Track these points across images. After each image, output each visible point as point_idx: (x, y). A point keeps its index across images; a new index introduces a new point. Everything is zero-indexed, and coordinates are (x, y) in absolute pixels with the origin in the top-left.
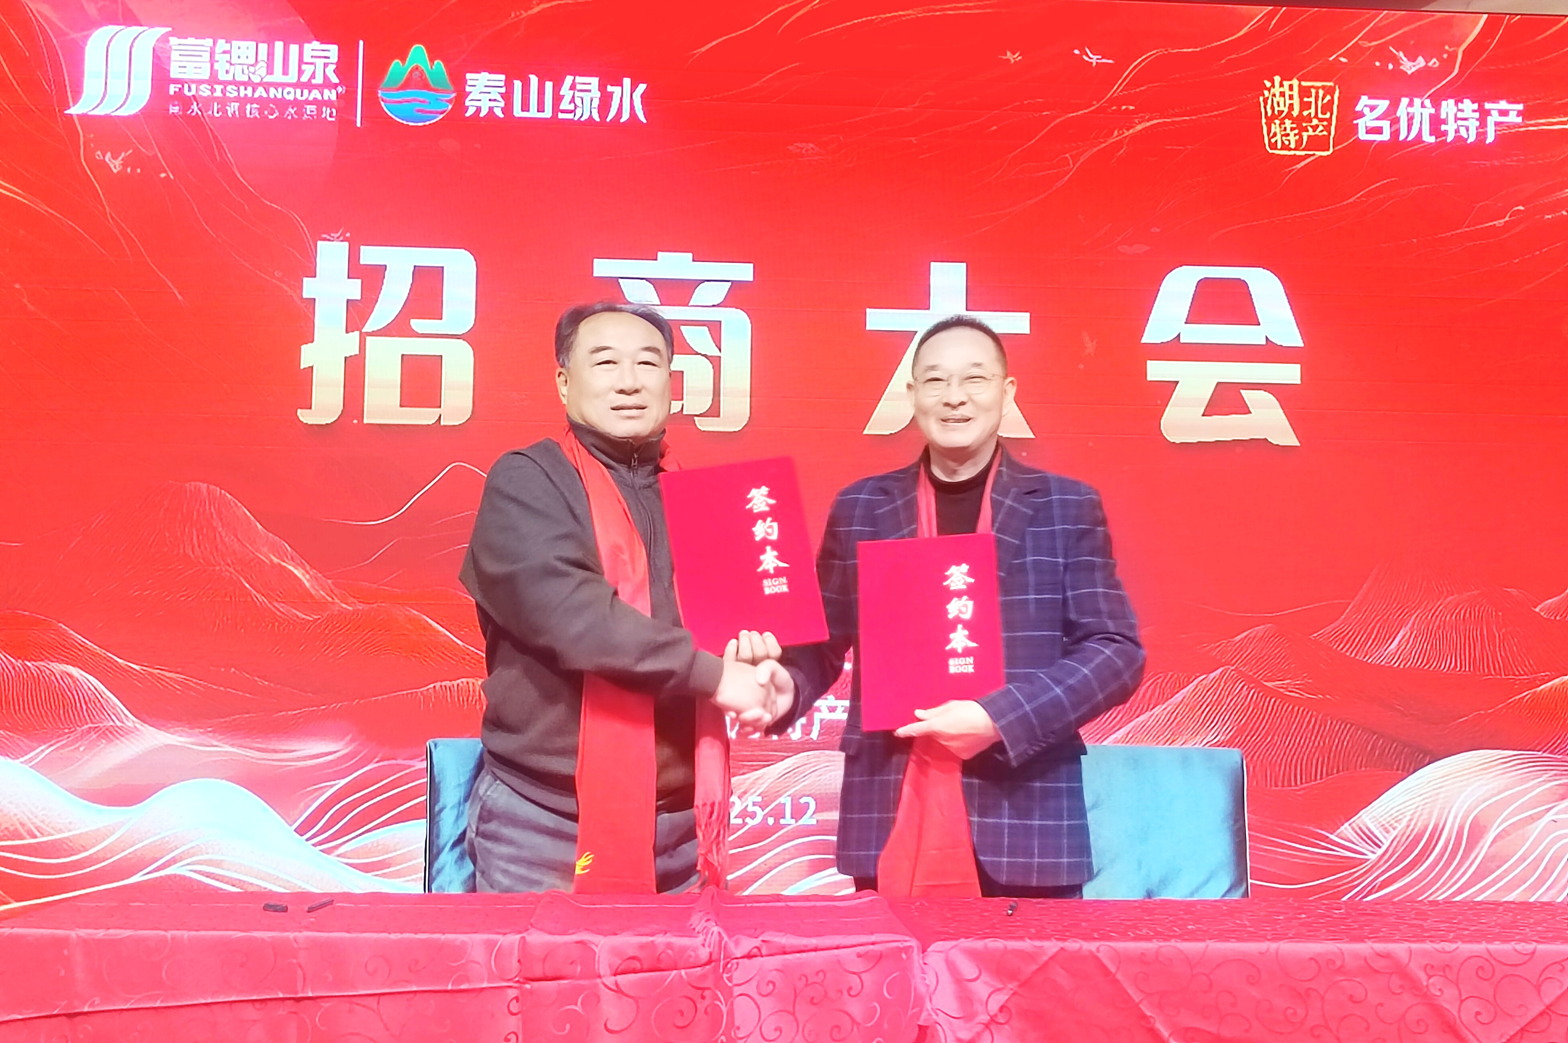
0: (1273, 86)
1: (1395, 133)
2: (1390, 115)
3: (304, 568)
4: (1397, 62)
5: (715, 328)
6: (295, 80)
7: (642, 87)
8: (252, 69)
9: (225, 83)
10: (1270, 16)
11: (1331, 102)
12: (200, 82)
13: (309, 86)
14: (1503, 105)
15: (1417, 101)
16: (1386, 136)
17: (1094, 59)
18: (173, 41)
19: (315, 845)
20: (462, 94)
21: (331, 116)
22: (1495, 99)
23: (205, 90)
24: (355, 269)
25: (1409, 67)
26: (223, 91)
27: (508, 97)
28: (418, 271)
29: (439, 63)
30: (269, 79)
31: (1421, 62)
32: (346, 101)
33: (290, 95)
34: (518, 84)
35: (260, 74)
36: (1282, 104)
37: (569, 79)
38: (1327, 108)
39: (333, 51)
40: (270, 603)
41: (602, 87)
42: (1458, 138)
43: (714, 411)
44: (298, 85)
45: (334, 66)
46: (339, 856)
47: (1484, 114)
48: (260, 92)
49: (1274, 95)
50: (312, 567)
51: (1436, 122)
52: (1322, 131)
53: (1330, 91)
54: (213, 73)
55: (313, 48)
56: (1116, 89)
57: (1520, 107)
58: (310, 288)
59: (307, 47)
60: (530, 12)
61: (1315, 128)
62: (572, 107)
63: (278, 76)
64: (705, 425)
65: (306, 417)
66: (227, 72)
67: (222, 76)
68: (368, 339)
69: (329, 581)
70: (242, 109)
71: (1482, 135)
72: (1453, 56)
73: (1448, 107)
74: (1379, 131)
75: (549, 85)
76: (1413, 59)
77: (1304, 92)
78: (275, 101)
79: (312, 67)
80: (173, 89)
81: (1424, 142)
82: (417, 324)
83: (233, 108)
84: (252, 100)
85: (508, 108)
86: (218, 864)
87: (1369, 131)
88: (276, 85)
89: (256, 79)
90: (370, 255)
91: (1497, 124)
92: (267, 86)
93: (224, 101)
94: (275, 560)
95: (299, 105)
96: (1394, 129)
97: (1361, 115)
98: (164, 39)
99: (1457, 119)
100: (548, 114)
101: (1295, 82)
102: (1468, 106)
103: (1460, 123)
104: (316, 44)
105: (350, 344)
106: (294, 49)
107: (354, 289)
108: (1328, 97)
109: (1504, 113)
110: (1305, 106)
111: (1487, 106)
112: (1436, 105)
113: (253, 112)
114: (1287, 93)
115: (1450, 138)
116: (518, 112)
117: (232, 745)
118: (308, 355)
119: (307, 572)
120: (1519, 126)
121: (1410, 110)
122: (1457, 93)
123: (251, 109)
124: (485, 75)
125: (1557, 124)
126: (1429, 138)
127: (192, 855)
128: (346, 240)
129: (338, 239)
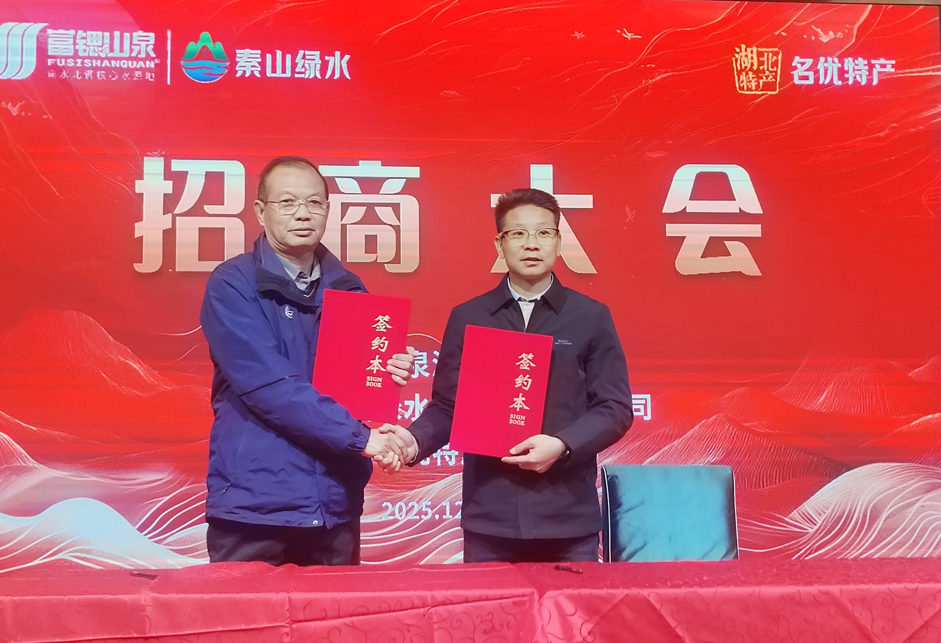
1: (817, 79)
2: (814, 68)
3: (140, 363)
4: (817, 35)
5: (396, 208)
6: (127, 56)
7: (347, 57)
8: (100, 49)
9: (83, 58)
10: (737, 8)
11: (777, 61)
12: (67, 58)
13: (136, 59)
14: (882, 61)
15: (830, 59)
16: (811, 81)
17: (629, 36)
18: (50, 31)
19: (150, 538)
20: (234, 63)
21: (151, 77)
22: (877, 58)
23: (70, 63)
24: (168, 174)
25: (825, 38)
26: (83, 63)
27: (263, 64)
28: (209, 175)
29: (219, 44)
30: (110, 55)
31: (832, 35)
32: (160, 69)
33: (125, 64)
34: (269, 56)
35: (105, 52)
37: (301, 52)
39: (151, 36)
40: (119, 386)
41: (322, 58)
42: (855, 82)
43: (397, 260)
44: (130, 58)
45: (152, 47)
46: (165, 545)
47: (871, 67)
48: (106, 63)
50: (145, 363)
51: (842, 72)
53: (776, 54)
54: (76, 51)
55: (139, 35)
56: (644, 54)
57: (893, 62)
58: (139, 186)
59: (135, 34)
60: (276, 11)
62: (303, 70)
63: (117, 53)
64: (391, 268)
65: (138, 267)
66: (85, 51)
67: (81, 54)
68: (177, 218)
69: (156, 372)
70: (94, 75)
71: (870, 80)
72: (851, 31)
73: (849, 62)
74: (806, 78)
75: (288, 57)
76: (826, 33)
78: (115, 68)
79: (138, 47)
80: (50, 62)
81: (834, 84)
82: (208, 208)
83: (89, 74)
84: (101, 69)
85: (263, 72)
86: (88, 552)
87: (801, 78)
88: (116, 59)
89: (103, 55)
90: (177, 165)
91: (879, 73)
92: (110, 59)
93: (83, 69)
94: (122, 359)
95: (131, 71)
96: (816, 76)
97: (795, 68)
98: (43, 30)
99: (854, 70)
100: (288, 74)
101: (755, 49)
102: (861, 61)
103: (856, 72)
104: (141, 33)
105: (166, 222)
106: (127, 35)
107: (168, 187)
108: (775, 58)
109: (883, 66)
110: (761, 63)
111: (873, 62)
112: (842, 62)
113: (102, 75)
114: (750, 56)
115: (851, 82)
116: (269, 74)
117: (96, 476)
118: (139, 229)
119: (142, 367)
120: (892, 74)
121: (826, 65)
122: (854, 53)
123: (100, 73)
124: (248, 51)
125: (916, 72)
126: (837, 82)
127: (73, 547)
128: (161, 156)
129: (156, 156)
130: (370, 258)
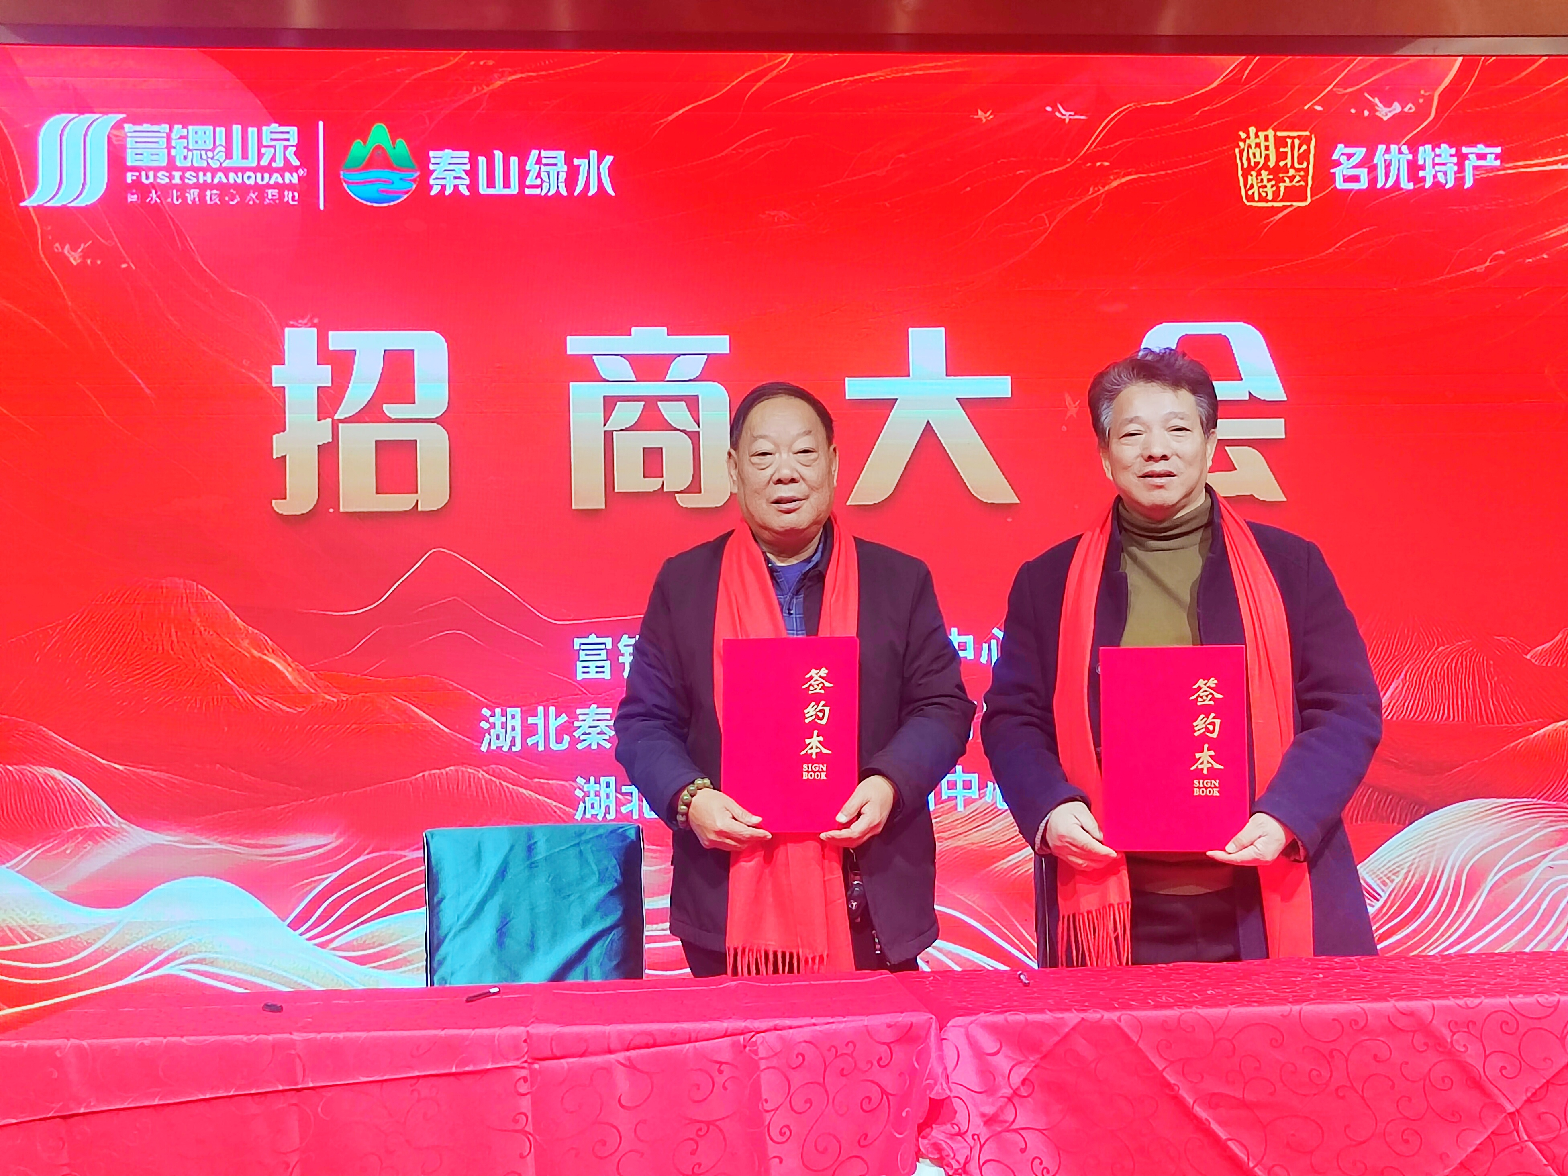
0: (1248, 137)
1: (1373, 181)
2: (1368, 162)
3: (286, 661)
4: (1372, 108)
5: (692, 403)
6: (255, 164)
7: (609, 159)
8: (210, 154)
9: (184, 170)
10: (1244, 65)
11: (1308, 151)
12: (157, 170)
13: (269, 169)
14: (1481, 148)
15: (1394, 148)
16: (1363, 184)
17: (1066, 115)
18: (128, 127)
19: (309, 939)
20: (426, 173)
21: (293, 199)
22: (1472, 143)
23: (163, 178)
24: (324, 355)
25: (1385, 113)
26: (182, 178)
27: (473, 173)
28: (389, 356)
29: (401, 143)
30: (227, 164)
31: (1397, 108)
32: (308, 185)
33: (250, 178)
34: (482, 161)
35: (219, 160)
36: (1257, 155)
37: (534, 154)
38: (1304, 157)
39: (293, 132)
40: (253, 698)
41: (568, 161)
42: (1436, 184)
43: (695, 487)
44: (258, 169)
45: (294, 149)
46: (334, 949)
47: (1462, 159)
48: (220, 177)
49: (1250, 146)
50: (294, 660)
51: (1414, 168)
52: (1298, 182)
53: (1306, 140)
54: (171, 159)
55: (271, 130)
56: (1090, 145)
57: (1498, 150)
58: (279, 375)
59: (265, 129)
60: (491, 87)
61: (1292, 178)
62: (538, 182)
63: (237, 161)
64: (686, 501)
65: (279, 506)
66: (185, 158)
67: (179, 164)
68: (340, 425)
69: (312, 673)
70: (202, 197)
71: (1460, 180)
72: (1430, 100)
73: (1425, 153)
74: (1356, 179)
75: (514, 160)
76: (1388, 104)
77: (1280, 142)
78: (236, 185)
79: (272, 150)
80: (130, 177)
81: (1402, 189)
82: (391, 410)
83: (192, 195)
84: (212, 187)
85: (473, 186)
86: (212, 963)
87: (1348, 179)
88: (236, 170)
89: (215, 165)
90: (338, 340)
91: (1475, 168)
92: (226, 171)
93: (183, 188)
94: (256, 654)
95: (260, 189)
96: (1371, 175)
97: (1338, 163)
98: (118, 126)
99: (1434, 165)
100: (514, 190)
101: (1270, 133)
102: (1445, 150)
103: (1437, 168)
104: (274, 126)
105: (323, 432)
106: (252, 131)
107: (324, 375)
108: (1304, 147)
109: (1482, 157)
110: (1281, 156)
111: (1465, 150)
112: (1414, 151)
113: (213, 198)
114: (1263, 144)
115: (1428, 184)
116: (483, 189)
117: (221, 843)
118: (280, 445)
119: (290, 665)
120: (1497, 169)
121: (1387, 157)
122: (1434, 138)
123: (211, 195)
124: (448, 152)
125: (1536, 166)
126: (1406, 185)
127: (186, 954)
128: (313, 325)
129: (306, 325)
130: (652, 485)
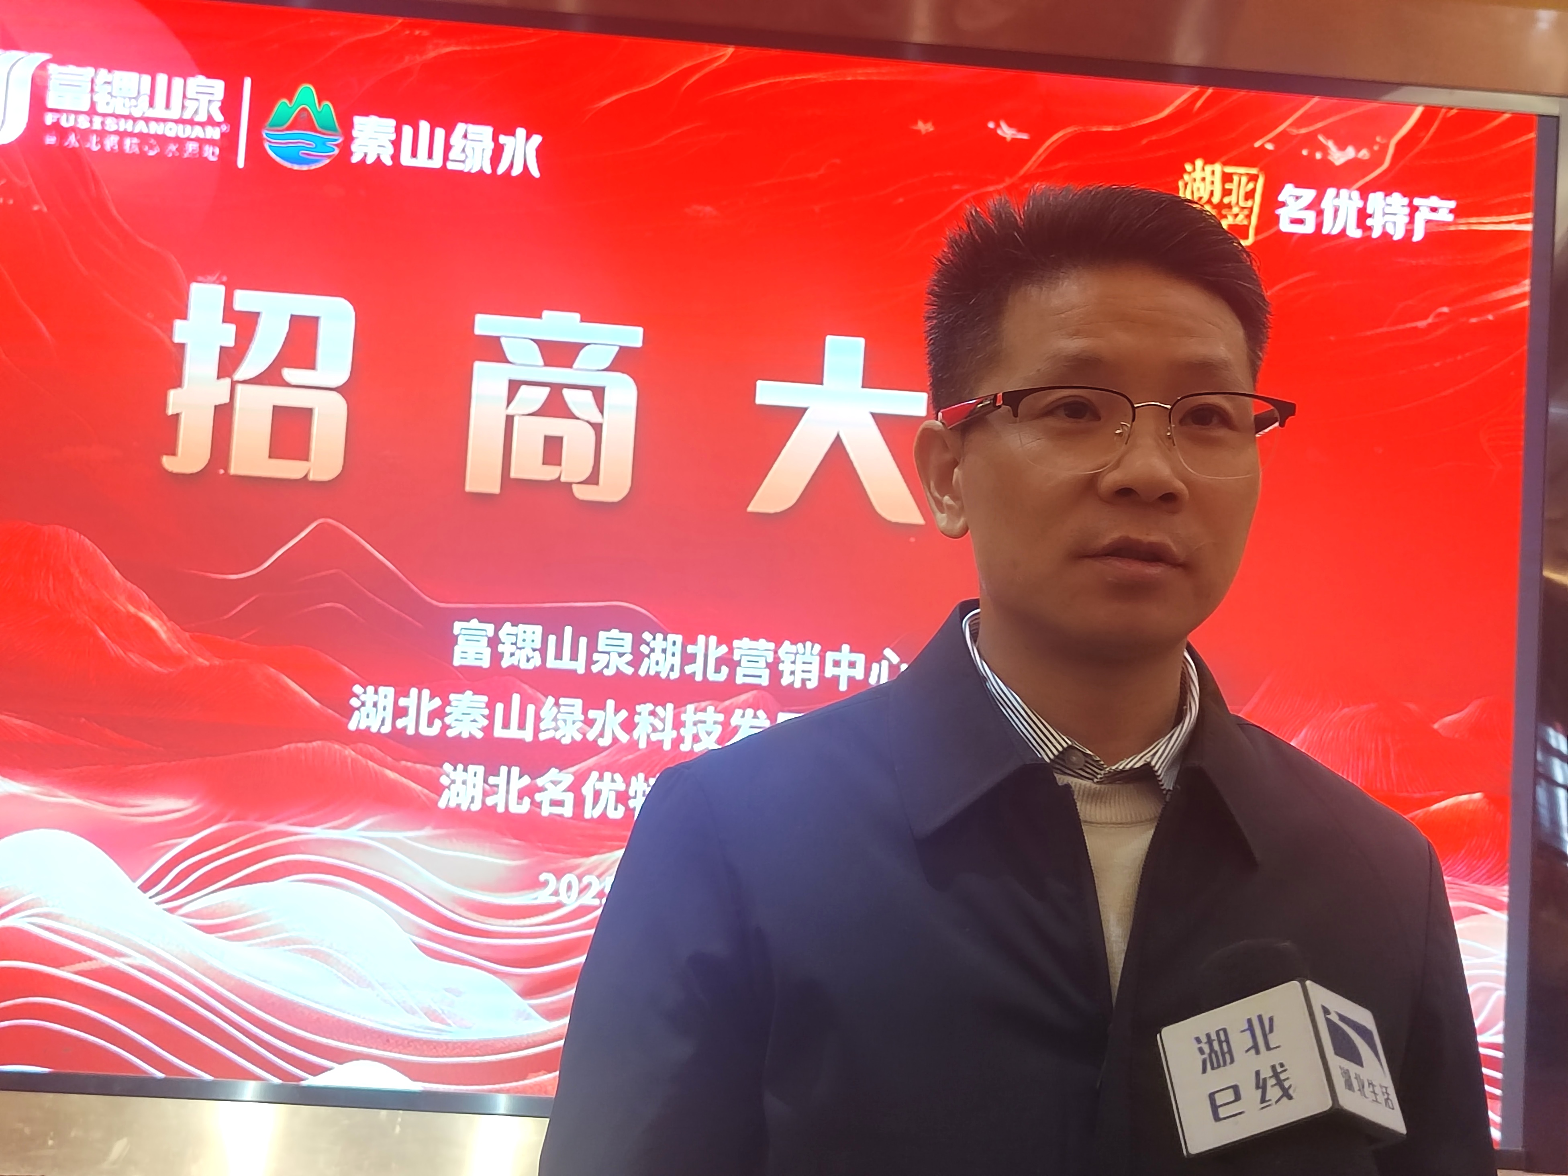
0: (1194, 170)
1: (1319, 225)
2: (1315, 206)
3: (161, 619)
4: (1325, 150)
5: (599, 393)
6: (177, 117)
7: (537, 139)
8: (134, 102)
9: (104, 115)
10: (1196, 97)
11: (1253, 191)
12: (77, 113)
13: (191, 122)
14: (1434, 201)
15: (1344, 192)
16: (1309, 228)
17: (1007, 132)
18: (53, 68)
19: (158, 903)
20: (349, 139)
21: (213, 154)
22: (1425, 195)
23: (83, 123)
24: (230, 315)
25: (1339, 157)
26: (103, 123)
27: (397, 144)
28: (295, 320)
29: (328, 105)
30: (150, 113)
31: (1350, 153)
32: (228, 142)
33: (172, 130)
34: (407, 131)
35: (141, 108)
36: (1202, 190)
37: (461, 128)
38: (1250, 195)
39: (218, 87)
40: (125, 653)
41: (495, 139)
42: (1385, 235)
43: (593, 479)
44: (180, 121)
45: (219, 104)
46: (184, 916)
47: (1414, 210)
48: (141, 127)
49: (1195, 180)
50: (170, 619)
51: (1363, 215)
52: (1241, 221)
53: (1253, 178)
54: (93, 104)
55: (198, 82)
56: (1031, 164)
57: (1452, 204)
58: (181, 331)
59: (191, 81)
60: (424, 57)
61: (1236, 216)
62: (462, 157)
63: (159, 111)
64: (582, 493)
65: (169, 463)
66: (108, 104)
67: (100, 109)
68: (240, 388)
69: (187, 634)
70: (121, 144)
71: (1409, 232)
72: (1384, 148)
73: (1376, 199)
74: (1300, 221)
75: (440, 133)
76: (1342, 147)
77: (1227, 178)
78: (156, 137)
79: (195, 103)
80: (49, 119)
81: (1347, 236)
82: (290, 374)
83: (111, 142)
84: (131, 135)
85: (396, 157)
86: (58, 918)
87: (1295, 221)
88: (157, 120)
89: (137, 115)
90: (245, 300)
91: (1428, 222)
92: (147, 120)
93: (102, 134)
94: (132, 610)
95: (180, 142)
96: (1319, 219)
97: (1283, 204)
98: (43, 66)
99: (1385, 214)
100: (436, 163)
101: (1218, 167)
102: (1398, 200)
103: (1387, 217)
104: (201, 79)
105: (220, 392)
106: (178, 82)
107: (228, 335)
108: (1251, 186)
109: (1434, 210)
110: (1227, 193)
111: (1417, 201)
112: (1364, 197)
113: (133, 146)
114: (1209, 179)
115: (1376, 234)
116: (406, 160)
117: (79, 797)
118: (175, 401)
119: (165, 624)
120: (1448, 224)
121: (1337, 202)
122: (1386, 185)
123: (131, 144)
124: (373, 119)
125: (1489, 224)
126: (1355, 233)
127: (33, 907)
128: (222, 283)
129: (214, 282)
130: (549, 473)
